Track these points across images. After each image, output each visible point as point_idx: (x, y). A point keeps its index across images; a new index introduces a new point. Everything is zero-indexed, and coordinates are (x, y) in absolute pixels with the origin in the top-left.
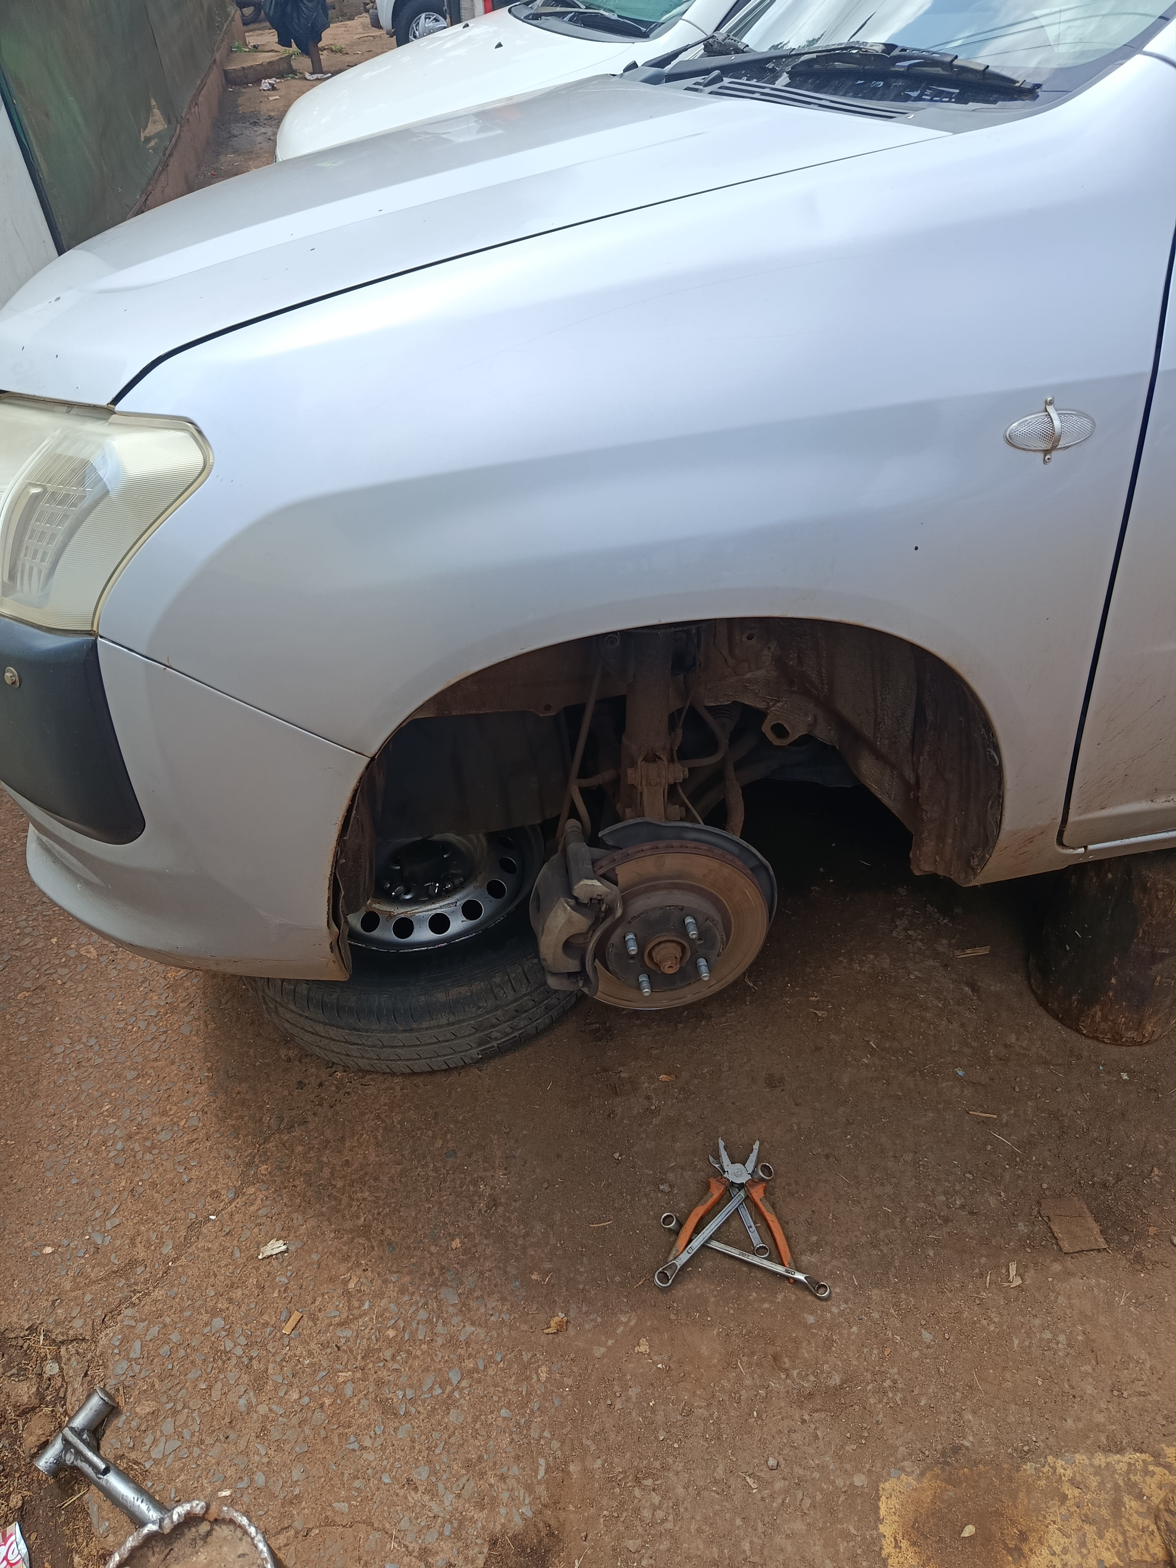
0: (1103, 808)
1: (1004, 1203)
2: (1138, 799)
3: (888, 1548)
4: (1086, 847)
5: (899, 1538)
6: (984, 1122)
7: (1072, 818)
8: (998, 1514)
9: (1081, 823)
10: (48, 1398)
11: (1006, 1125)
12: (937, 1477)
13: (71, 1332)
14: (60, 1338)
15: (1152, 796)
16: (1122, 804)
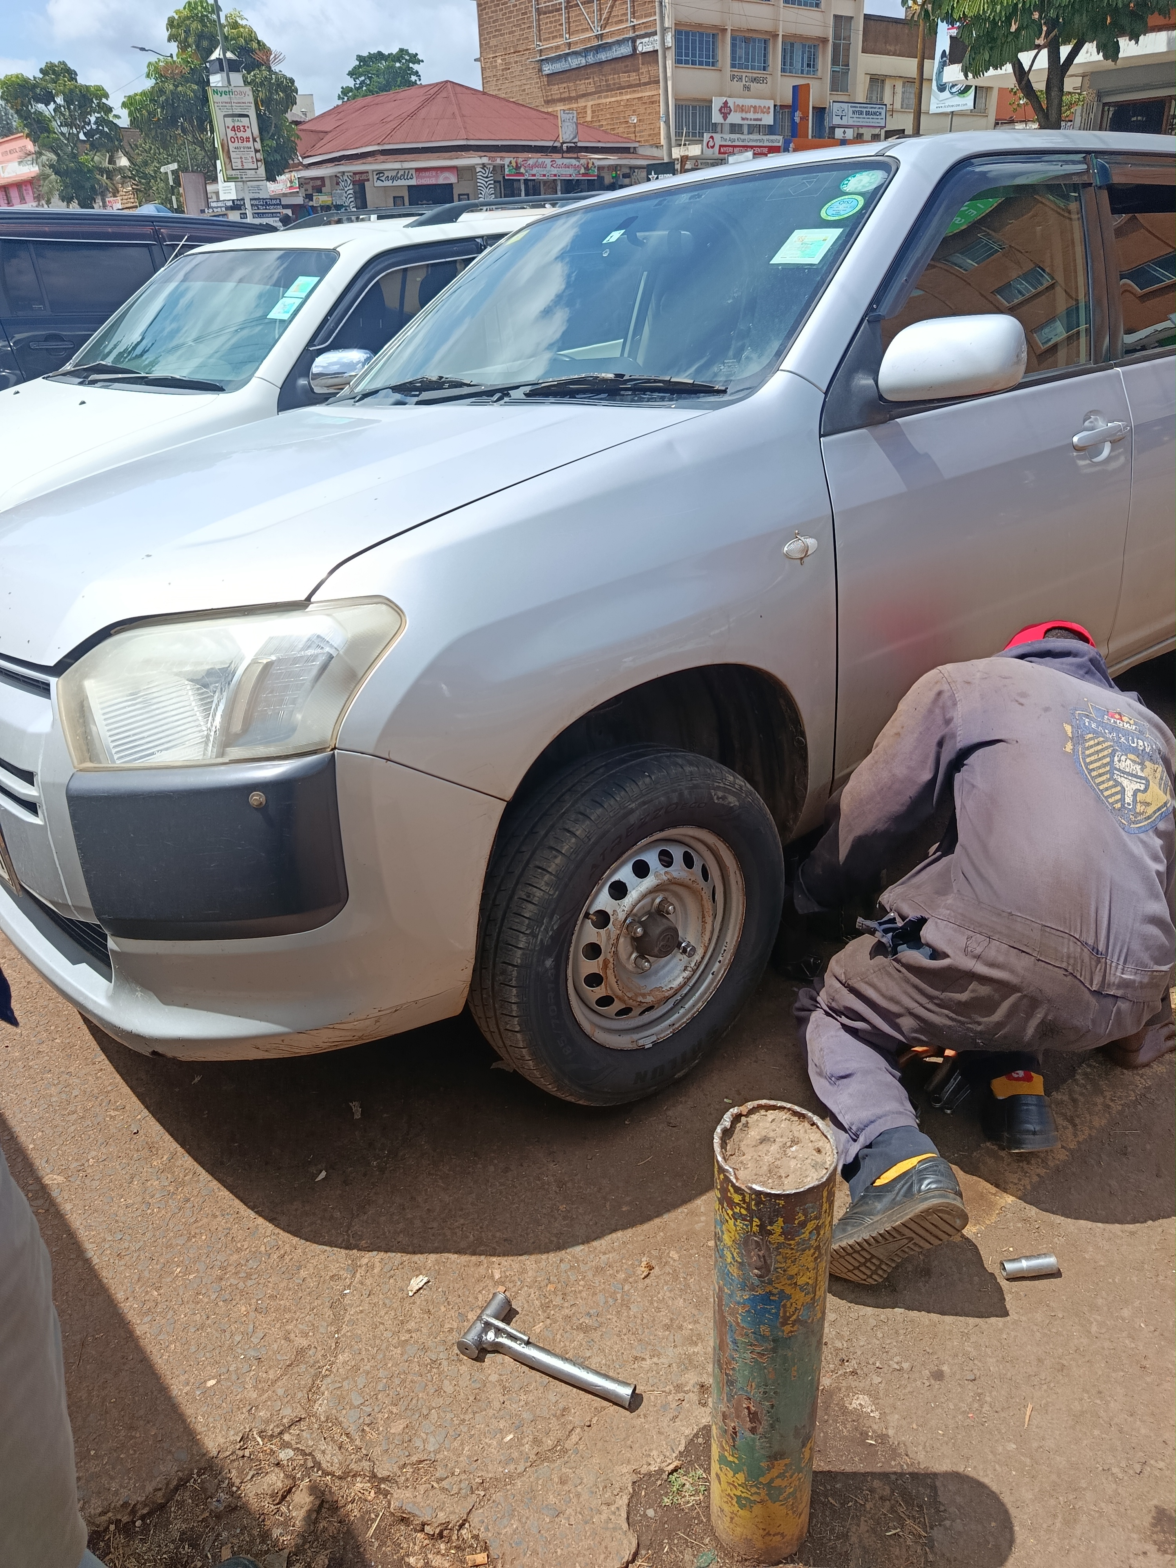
10: (298, 1475)
14: (278, 1430)
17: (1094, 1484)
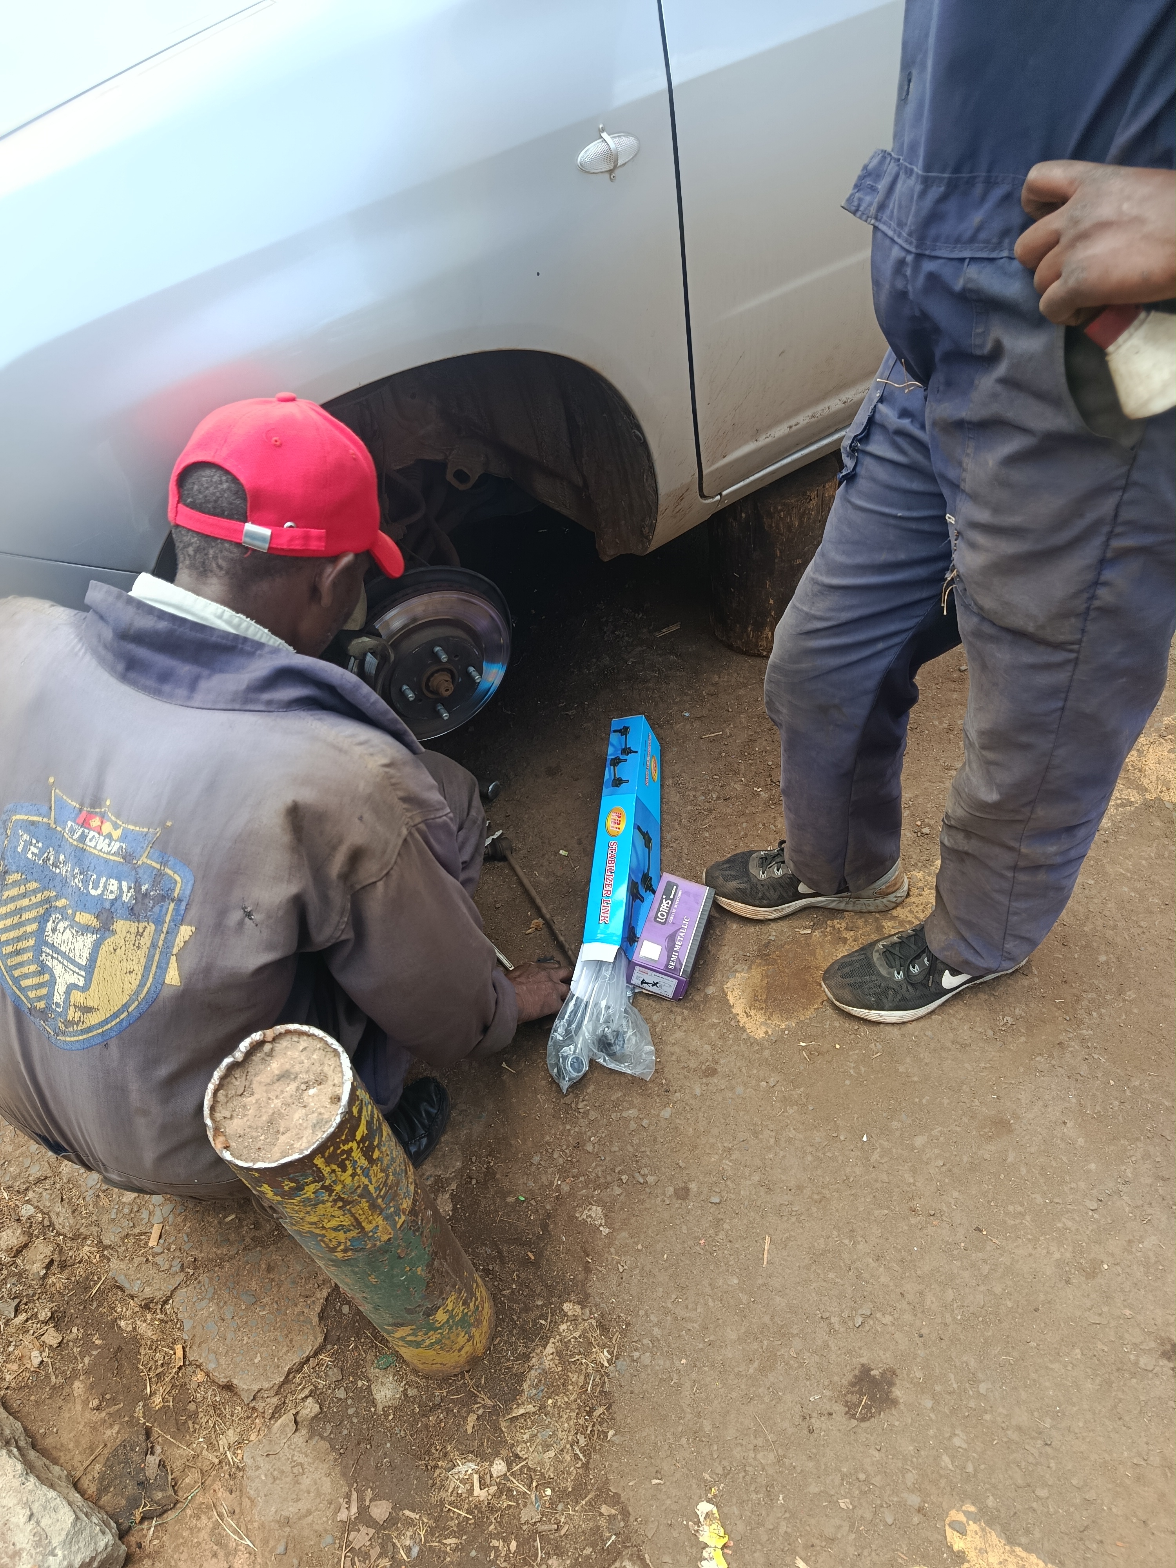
0: (724, 457)
1: (746, 785)
2: (746, 442)
3: (743, 1020)
4: (720, 494)
5: (748, 1010)
6: (714, 740)
7: (705, 472)
8: (807, 968)
9: (712, 473)
10: (36, 1232)
11: (731, 736)
12: (760, 965)
13: (31, 1178)
14: (24, 1187)
15: (755, 436)
16: (736, 449)
17: (805, 1332)
